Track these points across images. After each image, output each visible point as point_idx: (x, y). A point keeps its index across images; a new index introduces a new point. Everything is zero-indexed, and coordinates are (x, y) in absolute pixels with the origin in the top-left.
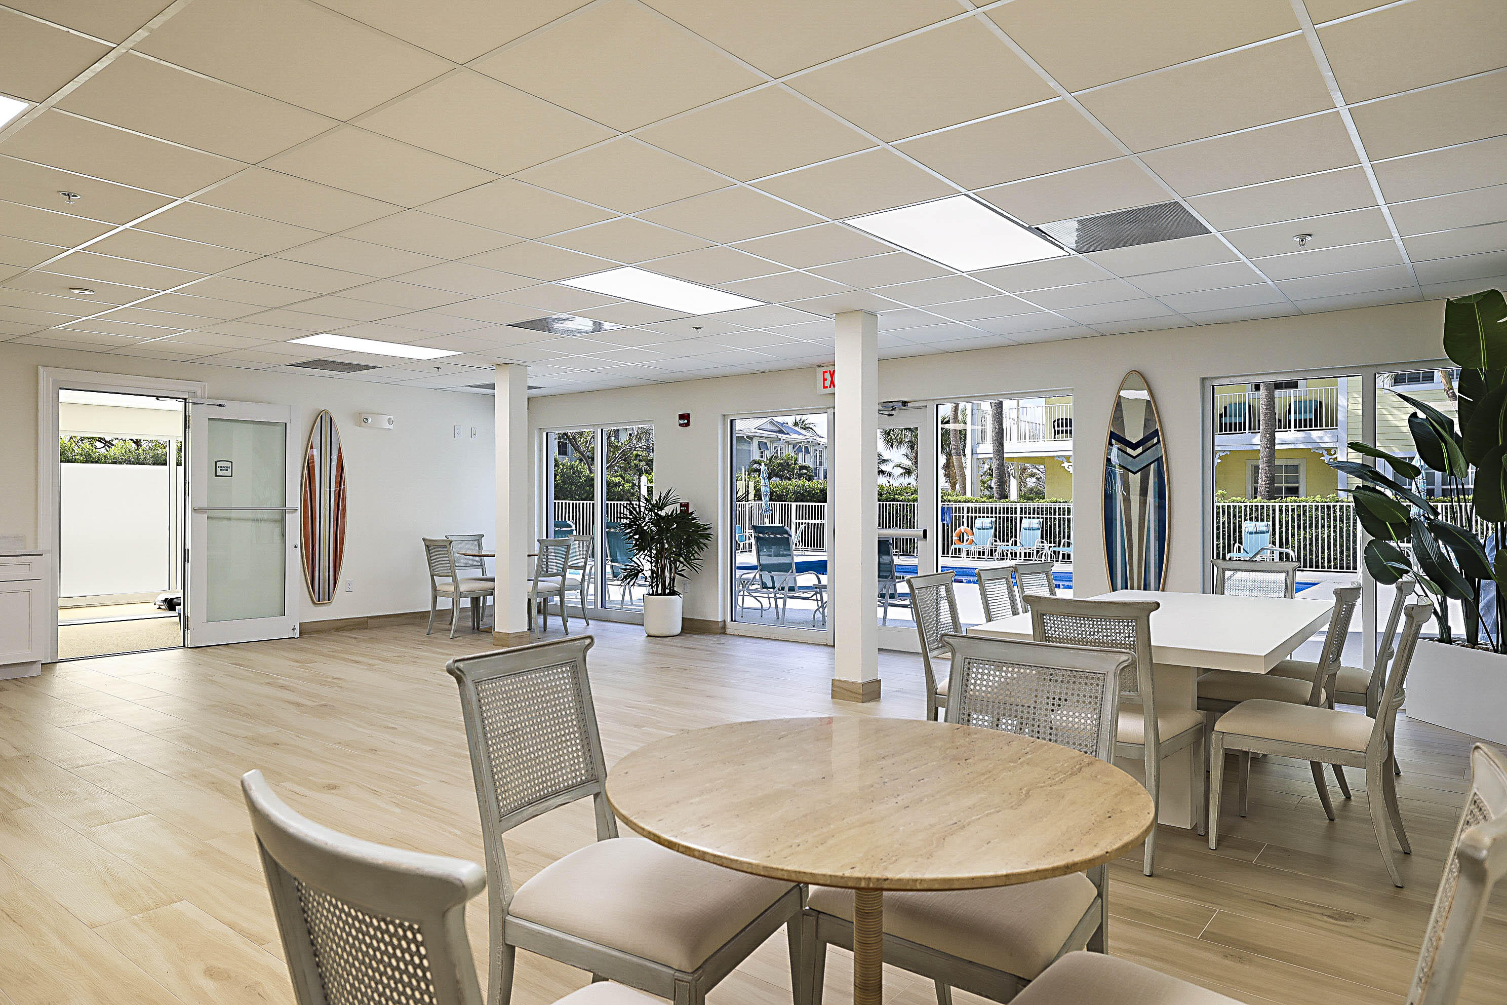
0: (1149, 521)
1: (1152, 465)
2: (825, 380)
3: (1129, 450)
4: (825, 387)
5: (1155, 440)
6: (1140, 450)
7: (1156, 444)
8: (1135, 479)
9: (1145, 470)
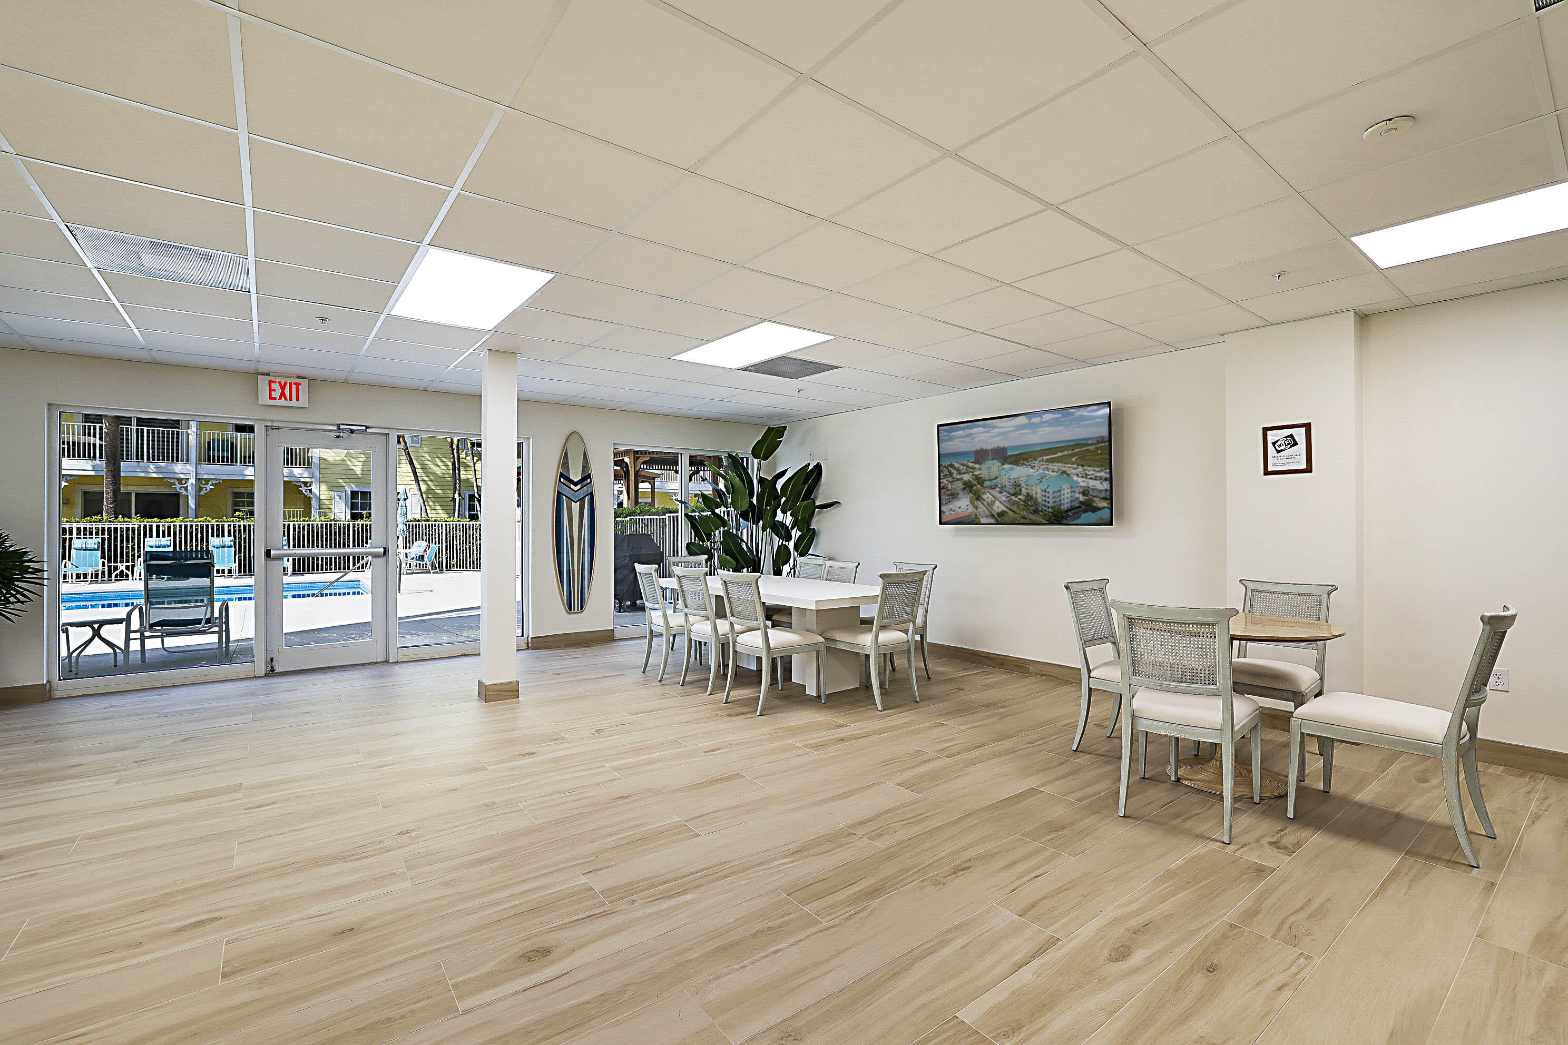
0: (584, 535)
1: (587, 497)
2: (271, 390)
3: (572, 486)
4: (270, 398)
5: (589, 480)
6: (579, 486)
7: (589, 483)
8: (576, 507)
9: (582, 500)
